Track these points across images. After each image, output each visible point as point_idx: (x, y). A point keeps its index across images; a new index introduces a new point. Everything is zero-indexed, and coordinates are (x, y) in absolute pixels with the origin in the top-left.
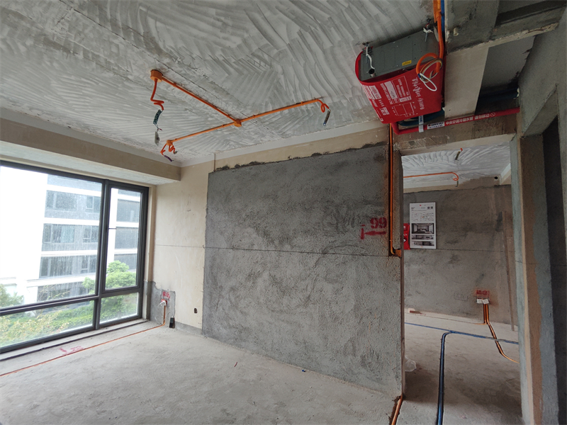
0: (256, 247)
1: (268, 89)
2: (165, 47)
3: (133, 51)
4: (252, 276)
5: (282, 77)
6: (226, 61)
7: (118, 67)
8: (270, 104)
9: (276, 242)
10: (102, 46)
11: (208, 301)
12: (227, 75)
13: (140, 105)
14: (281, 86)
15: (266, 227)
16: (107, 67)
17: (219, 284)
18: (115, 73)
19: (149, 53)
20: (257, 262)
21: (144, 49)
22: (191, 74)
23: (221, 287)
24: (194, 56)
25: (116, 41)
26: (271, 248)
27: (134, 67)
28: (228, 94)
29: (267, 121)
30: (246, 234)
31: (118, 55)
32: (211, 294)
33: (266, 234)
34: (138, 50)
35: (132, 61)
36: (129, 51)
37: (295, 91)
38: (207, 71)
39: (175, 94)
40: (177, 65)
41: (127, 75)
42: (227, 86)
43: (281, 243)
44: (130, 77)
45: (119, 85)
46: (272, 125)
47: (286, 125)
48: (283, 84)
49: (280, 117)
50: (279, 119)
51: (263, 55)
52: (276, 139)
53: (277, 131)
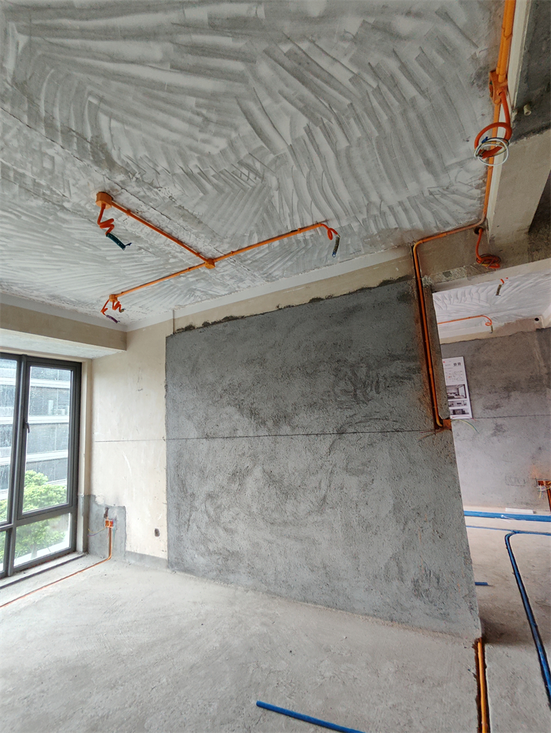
0: (240, 433)
1: (256, 213)
2: (119, 158)
3: (75, 165)
4: (238, 475)
5: (276, 194)
6: (202, 174)
7: (51, 190)
8: (255, 235)
9: (270, 423)
10: (30, 159)
11: (174, 516)
12: (201, 194)
13: (77, 245)
14: (273, 207)
15: (252, 404)
16: (34, 191)
17: (190, 491)
18: (45, 200)
19: (96, 168)
20: (244, 454)
21: (89, 163)
22: (152, 196)
23: (193, 495)
24: (159, 169)
25: (51, 152)
26: (263, 432)
27: (73, 190)
28: (200, 222)
29: (249, 259)
30: (225, 416)
31: (51, 172)
32: (178, 507)
33: (253, 413)
34: (81, 164)
35: (72, 181)
36: (69, 166)
37: (292, 214)
38: (175, 190)
39: (127, 227)
40: (134, 184)
41: (63, 201)
42: (200, 211)
43: (276, 423)
44: (66, 205)
45: (50, 218)
46: (255, 264)
47: (274, 263)
48: (277, 205)
49: (267, 251)
50: (266, 255)
51: (254, 163)
52: (258, 284)
53: (261, 272)
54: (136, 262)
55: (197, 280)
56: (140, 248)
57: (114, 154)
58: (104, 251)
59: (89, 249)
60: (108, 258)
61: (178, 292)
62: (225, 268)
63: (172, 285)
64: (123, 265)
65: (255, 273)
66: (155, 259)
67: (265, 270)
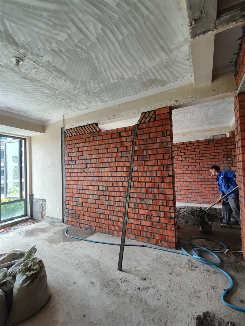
1: (89, 70)
2: (19, 41)
5: (96, 61)
6: (59, 50)
8: (91, 80)
12: (62, 61)
14: (96, 67)
19: (10, 46)
21: (6, 43)
22: (40, 61)
24: (39, 47)
28: (65, 74)
29: (91, 92)
34: (2, 43)
37: (105, 71)
38: (50, 58)
39: (32, 75)
40: (30, 54)
42: (63, 68)
46: (95, 94)
47: (103, 94)
48: (98, 66)
49: (99, 89)
50: (99, 90)
51: (82, 46)
52: (98, 104)
53: (99, 98)
54: (41, 92)
55: (71, 102)
56: (41, 86)
57: (16, 39)
58: (25, 86)
59: (18, 86)
60: (28, 90)
61: (64, 107)
62: (82, 96)
63: (60, 104)
64: (35, 94)
65: (96, 99)
66: (49, 91)
67: (100, 97)
